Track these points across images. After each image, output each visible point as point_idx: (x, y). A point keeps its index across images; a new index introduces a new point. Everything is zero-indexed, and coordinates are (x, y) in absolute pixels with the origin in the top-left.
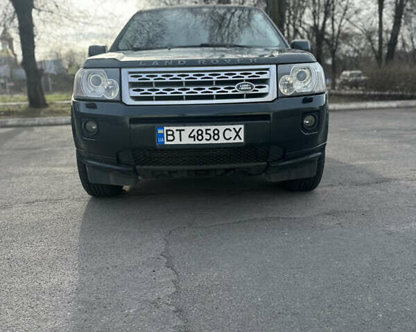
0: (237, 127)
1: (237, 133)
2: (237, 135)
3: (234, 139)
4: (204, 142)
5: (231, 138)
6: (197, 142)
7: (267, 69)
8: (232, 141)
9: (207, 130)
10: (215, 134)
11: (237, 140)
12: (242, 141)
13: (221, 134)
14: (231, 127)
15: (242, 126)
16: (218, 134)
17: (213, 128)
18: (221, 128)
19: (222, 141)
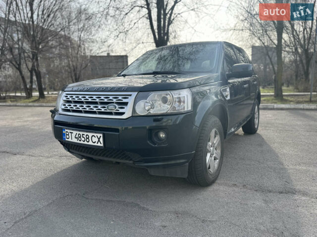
0: (99, 135)
1: (99, 139)
2: (99, 141)
3: (97, 143)
4: (82, 142)
5: (95, 142)
6: (79, 142)
7: (130, 95)
8: (96, 144)
9: (83, 135)
10: (87, 138)
11: (99, 144)
12: (102, 145)
13: (90, 138)
14: (95, 135)
15: (101, 135)
16: (88, 138)
17: (86, 134)
18: (90, 135)
19: (91, 143)
